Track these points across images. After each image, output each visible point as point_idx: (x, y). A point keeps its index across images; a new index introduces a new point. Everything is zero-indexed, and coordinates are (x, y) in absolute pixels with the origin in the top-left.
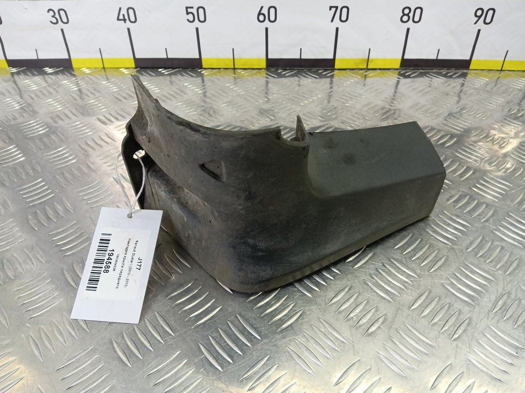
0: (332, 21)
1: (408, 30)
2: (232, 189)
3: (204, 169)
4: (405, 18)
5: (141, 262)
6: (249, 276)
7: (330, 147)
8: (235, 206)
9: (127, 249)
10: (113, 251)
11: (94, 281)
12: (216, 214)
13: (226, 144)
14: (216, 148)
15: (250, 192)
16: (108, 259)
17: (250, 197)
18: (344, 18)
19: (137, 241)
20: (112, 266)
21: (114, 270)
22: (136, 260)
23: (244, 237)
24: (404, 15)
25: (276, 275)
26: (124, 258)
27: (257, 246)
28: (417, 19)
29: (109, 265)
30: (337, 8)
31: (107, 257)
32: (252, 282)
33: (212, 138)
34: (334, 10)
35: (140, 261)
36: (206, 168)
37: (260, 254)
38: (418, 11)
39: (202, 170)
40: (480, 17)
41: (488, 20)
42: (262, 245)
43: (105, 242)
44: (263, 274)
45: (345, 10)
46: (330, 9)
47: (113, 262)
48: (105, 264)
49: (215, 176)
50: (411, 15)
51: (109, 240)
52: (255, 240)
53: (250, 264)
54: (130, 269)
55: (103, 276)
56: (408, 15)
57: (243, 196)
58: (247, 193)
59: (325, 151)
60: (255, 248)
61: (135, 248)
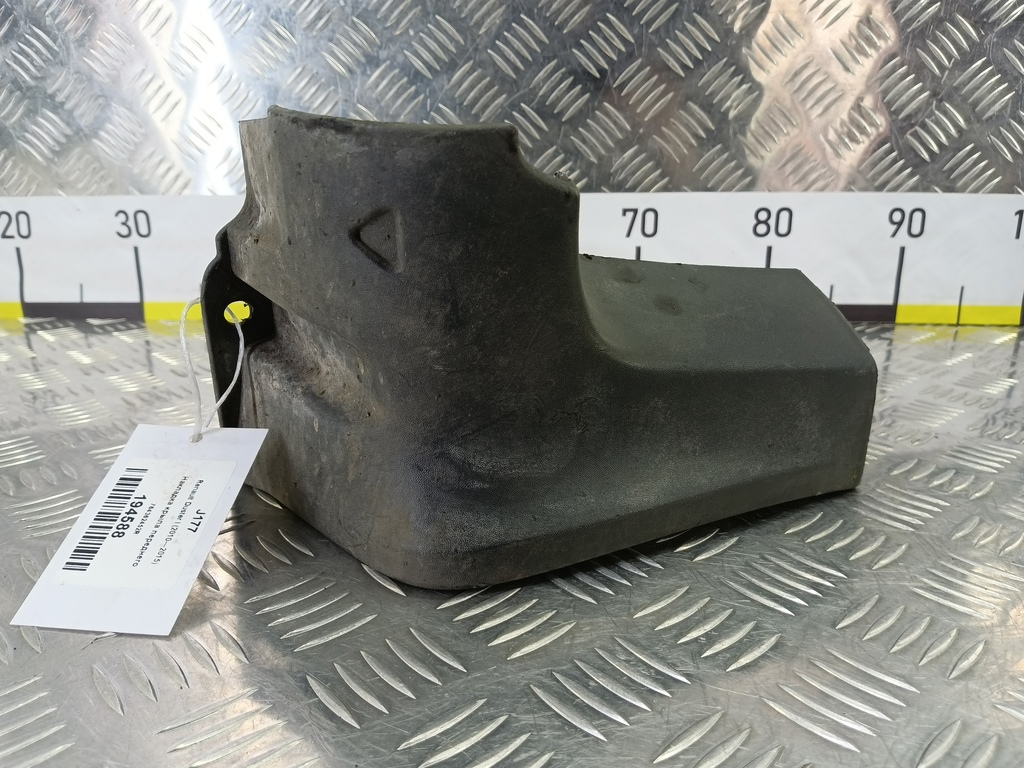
0: (628, 235)
1: (769, 250)
2: (417, 294)
3: (359, 243)
4: (762, 229)
5: (201, 518)
6: (449, 535)
7: (626, 281)
8: (423, 349)
9: (174, 495)
10: (144, 498)
11: (85, 553)
12: (382, 380)
13: (403, 156)
14: (384, 169)
15: (455, 304)
16: (128, 513)
17: (456, 322)
18: (649, 229)
19: (201, 482)
20: (133, 525)
21: (137, 533)
22: (191, 513)
23: (442, 439)
24: (759, 222)
25: (514, 538)
26: (165, 511)
27: (470, 464)
28: (783, 229)
29: (128, 523)
30: (635, 211)
31: (128, 508)
32: (456, 550)
33: (376, 143)
34: (630, 215)
35: (199, 516)
36: (364, 244)
37: (477, 485)
38: (784, 216)
39: (356, 245)
40: (900, 224)
41: (916, 229)
42: (482, 463)
43: (129, 482)
44: (482, 531)
45: (650, 216)
46: (624, 214)
47: (138, 518)
48: (119, 522)
49: (382, 262)
50: (772, 223)
51: (140, 480)
52: (465, 449)
53: (453, 507)
54: (173, 530)
55: (109, 545)
56: (765, 222)
57: (440, 319)
58: (449, 307)
59: (617, 284)
60: (464, 470)
61: (194, 492)
